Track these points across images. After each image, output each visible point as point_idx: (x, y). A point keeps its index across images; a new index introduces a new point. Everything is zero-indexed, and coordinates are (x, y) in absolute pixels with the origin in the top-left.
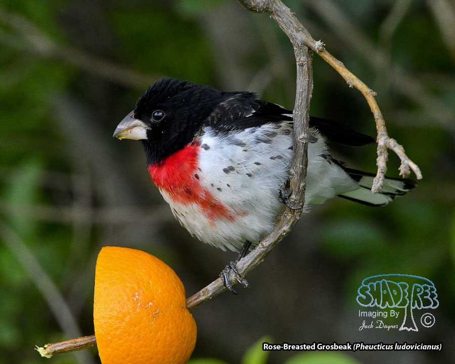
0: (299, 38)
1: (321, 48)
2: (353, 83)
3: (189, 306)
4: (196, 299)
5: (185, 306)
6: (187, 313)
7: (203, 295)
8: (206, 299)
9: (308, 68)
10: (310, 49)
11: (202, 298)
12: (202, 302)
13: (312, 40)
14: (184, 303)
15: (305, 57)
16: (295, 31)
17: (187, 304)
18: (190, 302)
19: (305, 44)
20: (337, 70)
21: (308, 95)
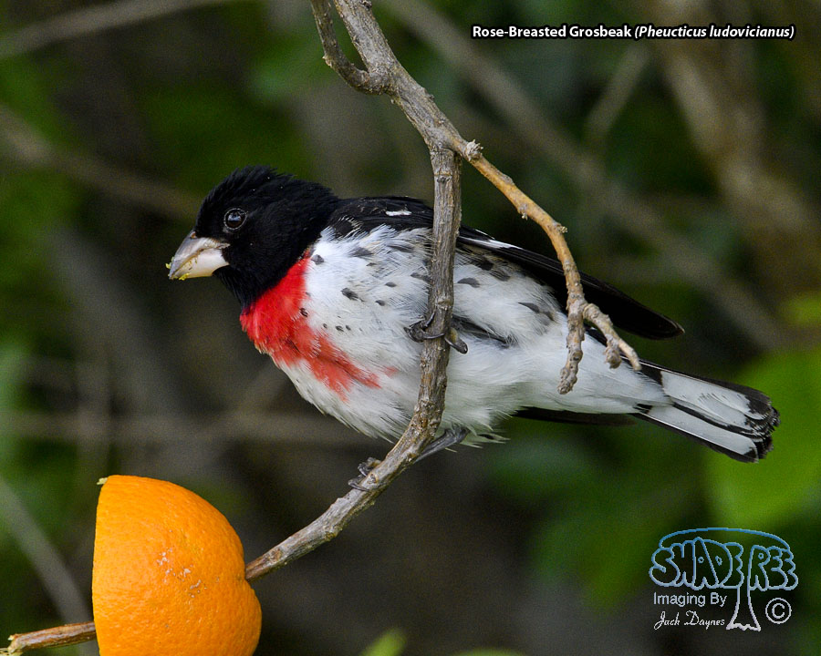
0: (440, 137)
1: (476, 153)
2: (528, 211)
3: (249, 576)
4: (261, 565)
5: (243, 576)
6: (245, 587)
7: (274, 558)
8: (278, 565)
9: (453, 187)
10: (456, 154)
11: (272, 563)
12: (272, 569)
13: (461, 140)
14: (242, 571)
15: (448, 169)
16: (432, 125)
17: (246, 573)
18: (251, 570)
19: (448, 146)
20: (501, 189)
21: (453, 231)
